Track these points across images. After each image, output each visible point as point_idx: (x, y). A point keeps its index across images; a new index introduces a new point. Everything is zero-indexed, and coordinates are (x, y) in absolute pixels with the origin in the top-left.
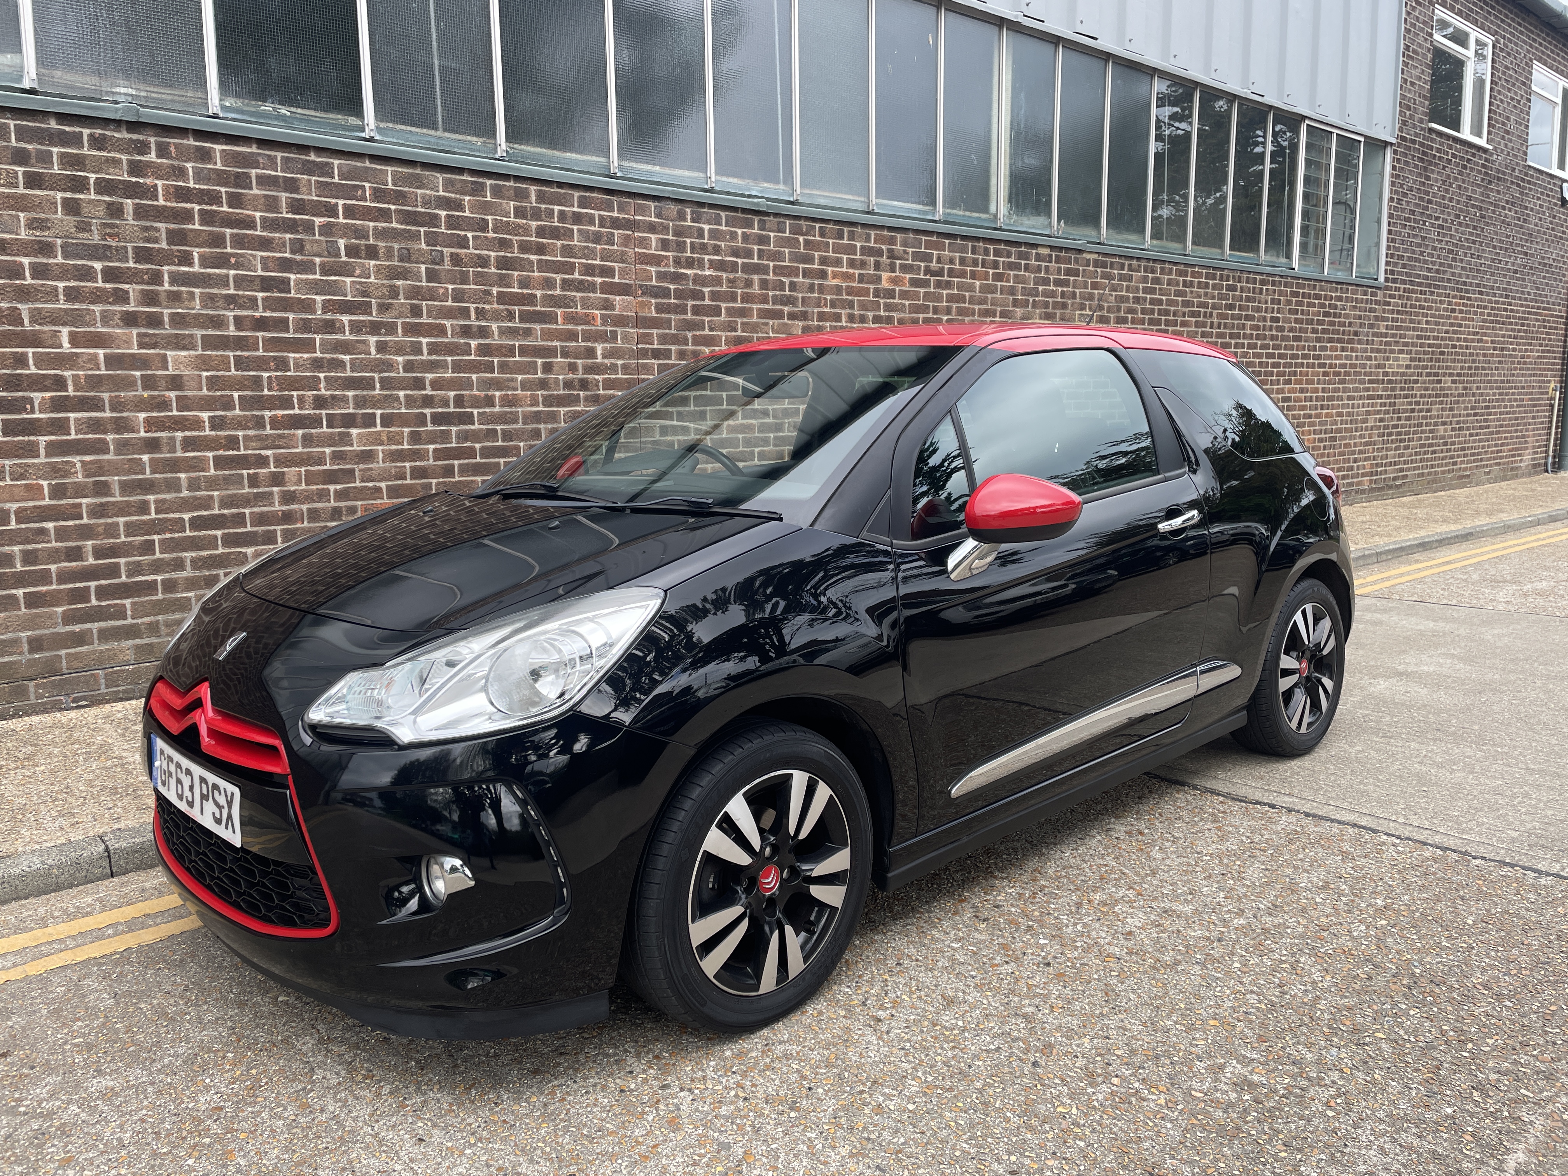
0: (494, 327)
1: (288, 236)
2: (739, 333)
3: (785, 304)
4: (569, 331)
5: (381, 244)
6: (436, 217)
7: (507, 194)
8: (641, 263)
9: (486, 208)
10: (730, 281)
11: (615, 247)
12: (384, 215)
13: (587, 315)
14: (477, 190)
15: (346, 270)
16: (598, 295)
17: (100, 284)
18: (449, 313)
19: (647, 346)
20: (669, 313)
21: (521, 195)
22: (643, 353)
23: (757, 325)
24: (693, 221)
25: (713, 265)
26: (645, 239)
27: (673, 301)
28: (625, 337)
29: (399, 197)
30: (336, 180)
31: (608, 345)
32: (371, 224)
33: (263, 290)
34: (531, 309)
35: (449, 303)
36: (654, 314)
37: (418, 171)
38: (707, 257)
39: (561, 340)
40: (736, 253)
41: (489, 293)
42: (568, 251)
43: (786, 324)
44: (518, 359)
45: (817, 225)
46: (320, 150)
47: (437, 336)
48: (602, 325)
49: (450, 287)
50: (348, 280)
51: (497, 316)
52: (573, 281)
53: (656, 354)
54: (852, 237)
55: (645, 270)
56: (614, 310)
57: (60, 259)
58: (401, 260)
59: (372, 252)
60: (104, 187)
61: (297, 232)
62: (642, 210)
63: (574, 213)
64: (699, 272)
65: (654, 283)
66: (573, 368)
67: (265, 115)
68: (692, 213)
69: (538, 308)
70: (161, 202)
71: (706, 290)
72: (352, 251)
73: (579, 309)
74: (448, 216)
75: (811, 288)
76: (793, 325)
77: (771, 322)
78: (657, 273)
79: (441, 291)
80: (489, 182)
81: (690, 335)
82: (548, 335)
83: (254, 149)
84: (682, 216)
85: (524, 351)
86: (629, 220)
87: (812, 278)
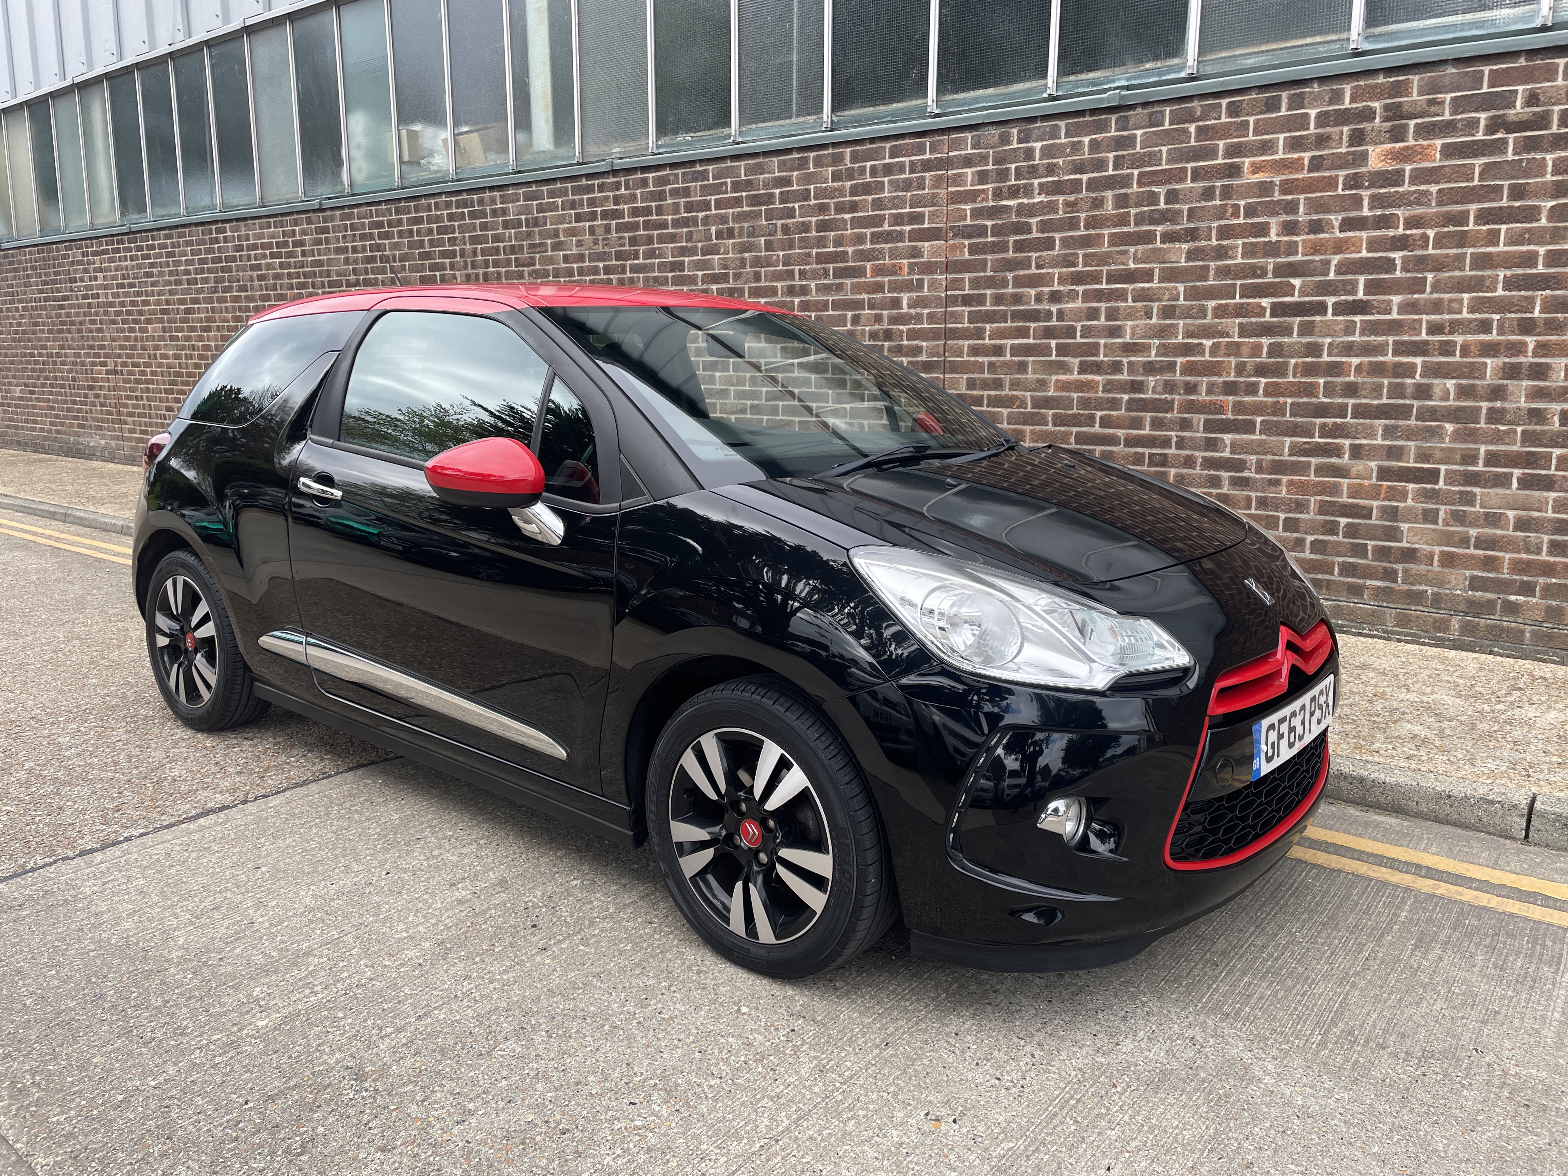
0: (813, 285)
1: (685, 230)
2: (1080, 268)
3: (1158, 223)
4: (876, 283)
5: (737, 226)
6: (772, 195)
7: (826, 161)
8: (954, 203)
9: (809, 179)
10: (1067, 204)
11: (927, 191)
12: (738, 202)
13: (894, 266)
14: (802, 164)
15: (714, 250)
16: (907, 243)
17: (602, 277)
18: (779, 276)
19: (957, 292)
20: (985, 253)
21: (837, 159)
22: (951, 301)
23: (1108, 254)
24: (1020, 141)
25: (1044, 189)
26: (959, 175)
27: (990, 239)
28: (933, 285)
29: (749, 185)
30: (711, 182)
31: (914, 295)
32: (731, 211)
33: (671, 271)
34: (843, 265)
35: (780, 267)
36: (967, 256)
37: (761, 160)
38: (1036, 182)
39: (868, 293)
40: (1079, 168)
41: (809, 255)
42: (878, 204)
43: (1159, 249)
44: (831, 312)
45: (1224, 102)
46: (701, 161)
47: (770, 296)
48: (909, 274)
49: (781, 253)
50: (716, 257)
51: (815, 275)
52: (881, 233)
53: (967, 300)
54: (1297, 102)
55: (958, 209)
56: (923, 257)
57: (587, 264)
58: (748, 237)
59: (731, 234)
60: (605, 215)
61: (689, 226)
62: (955, 145)
63: (884, 165)
64: (1025, 201)
65: (968, 222)
66: (878, 319)
67: (679, 144)
68: (1019, 132)
69: (850, 264)
70: (627, 219)
71: (1034, 221)
72: (720, 235)
73: (887, 261)
74: (781, 193)
75: (1208, 194)
76: (1170, 249)
77: (1132, 249)
78: (972, 210)
79: (775, 258)
80: (812, 155)
81: (1010, 276)
82: (857, 289)
83: (668, 172)
84: (1005, 139)
85: (836, 305)
86: (941, 158)
87: (1210, 179)
